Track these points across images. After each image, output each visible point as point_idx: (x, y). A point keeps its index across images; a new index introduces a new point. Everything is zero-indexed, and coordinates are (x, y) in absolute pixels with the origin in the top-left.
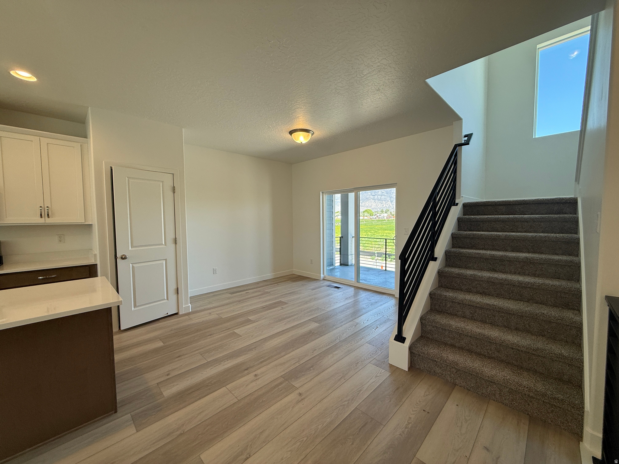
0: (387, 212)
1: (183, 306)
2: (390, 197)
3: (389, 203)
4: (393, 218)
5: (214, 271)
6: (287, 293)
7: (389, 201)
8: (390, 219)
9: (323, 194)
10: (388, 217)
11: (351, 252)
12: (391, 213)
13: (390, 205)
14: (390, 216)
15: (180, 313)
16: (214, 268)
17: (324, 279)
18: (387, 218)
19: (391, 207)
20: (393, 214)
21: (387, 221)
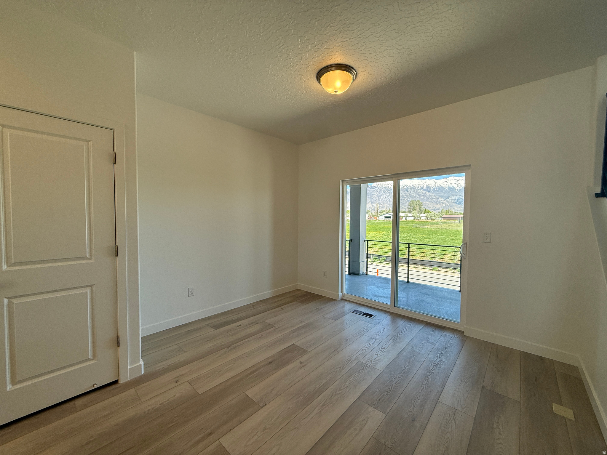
0: (368, 213)
1: (129, 367)
2: (371, 198)
3: (370, 204)
4: (374, 219)
5: (190, 293)
6: (299, 326)
7: (370, 202)
8: (372, 220)
9: (343, 183)
10: (370, 218)
11: (363, 258)
12: (372, 214)
13: (371, 206)
14: (372, 216)
15: (121, 382)
16: (189, 288)
17: (342, 299)
18: (368, 219)
19: (371, 208)
20: (374, 215)
21: (369, 222)
